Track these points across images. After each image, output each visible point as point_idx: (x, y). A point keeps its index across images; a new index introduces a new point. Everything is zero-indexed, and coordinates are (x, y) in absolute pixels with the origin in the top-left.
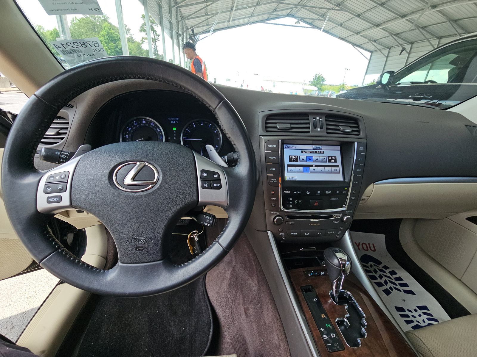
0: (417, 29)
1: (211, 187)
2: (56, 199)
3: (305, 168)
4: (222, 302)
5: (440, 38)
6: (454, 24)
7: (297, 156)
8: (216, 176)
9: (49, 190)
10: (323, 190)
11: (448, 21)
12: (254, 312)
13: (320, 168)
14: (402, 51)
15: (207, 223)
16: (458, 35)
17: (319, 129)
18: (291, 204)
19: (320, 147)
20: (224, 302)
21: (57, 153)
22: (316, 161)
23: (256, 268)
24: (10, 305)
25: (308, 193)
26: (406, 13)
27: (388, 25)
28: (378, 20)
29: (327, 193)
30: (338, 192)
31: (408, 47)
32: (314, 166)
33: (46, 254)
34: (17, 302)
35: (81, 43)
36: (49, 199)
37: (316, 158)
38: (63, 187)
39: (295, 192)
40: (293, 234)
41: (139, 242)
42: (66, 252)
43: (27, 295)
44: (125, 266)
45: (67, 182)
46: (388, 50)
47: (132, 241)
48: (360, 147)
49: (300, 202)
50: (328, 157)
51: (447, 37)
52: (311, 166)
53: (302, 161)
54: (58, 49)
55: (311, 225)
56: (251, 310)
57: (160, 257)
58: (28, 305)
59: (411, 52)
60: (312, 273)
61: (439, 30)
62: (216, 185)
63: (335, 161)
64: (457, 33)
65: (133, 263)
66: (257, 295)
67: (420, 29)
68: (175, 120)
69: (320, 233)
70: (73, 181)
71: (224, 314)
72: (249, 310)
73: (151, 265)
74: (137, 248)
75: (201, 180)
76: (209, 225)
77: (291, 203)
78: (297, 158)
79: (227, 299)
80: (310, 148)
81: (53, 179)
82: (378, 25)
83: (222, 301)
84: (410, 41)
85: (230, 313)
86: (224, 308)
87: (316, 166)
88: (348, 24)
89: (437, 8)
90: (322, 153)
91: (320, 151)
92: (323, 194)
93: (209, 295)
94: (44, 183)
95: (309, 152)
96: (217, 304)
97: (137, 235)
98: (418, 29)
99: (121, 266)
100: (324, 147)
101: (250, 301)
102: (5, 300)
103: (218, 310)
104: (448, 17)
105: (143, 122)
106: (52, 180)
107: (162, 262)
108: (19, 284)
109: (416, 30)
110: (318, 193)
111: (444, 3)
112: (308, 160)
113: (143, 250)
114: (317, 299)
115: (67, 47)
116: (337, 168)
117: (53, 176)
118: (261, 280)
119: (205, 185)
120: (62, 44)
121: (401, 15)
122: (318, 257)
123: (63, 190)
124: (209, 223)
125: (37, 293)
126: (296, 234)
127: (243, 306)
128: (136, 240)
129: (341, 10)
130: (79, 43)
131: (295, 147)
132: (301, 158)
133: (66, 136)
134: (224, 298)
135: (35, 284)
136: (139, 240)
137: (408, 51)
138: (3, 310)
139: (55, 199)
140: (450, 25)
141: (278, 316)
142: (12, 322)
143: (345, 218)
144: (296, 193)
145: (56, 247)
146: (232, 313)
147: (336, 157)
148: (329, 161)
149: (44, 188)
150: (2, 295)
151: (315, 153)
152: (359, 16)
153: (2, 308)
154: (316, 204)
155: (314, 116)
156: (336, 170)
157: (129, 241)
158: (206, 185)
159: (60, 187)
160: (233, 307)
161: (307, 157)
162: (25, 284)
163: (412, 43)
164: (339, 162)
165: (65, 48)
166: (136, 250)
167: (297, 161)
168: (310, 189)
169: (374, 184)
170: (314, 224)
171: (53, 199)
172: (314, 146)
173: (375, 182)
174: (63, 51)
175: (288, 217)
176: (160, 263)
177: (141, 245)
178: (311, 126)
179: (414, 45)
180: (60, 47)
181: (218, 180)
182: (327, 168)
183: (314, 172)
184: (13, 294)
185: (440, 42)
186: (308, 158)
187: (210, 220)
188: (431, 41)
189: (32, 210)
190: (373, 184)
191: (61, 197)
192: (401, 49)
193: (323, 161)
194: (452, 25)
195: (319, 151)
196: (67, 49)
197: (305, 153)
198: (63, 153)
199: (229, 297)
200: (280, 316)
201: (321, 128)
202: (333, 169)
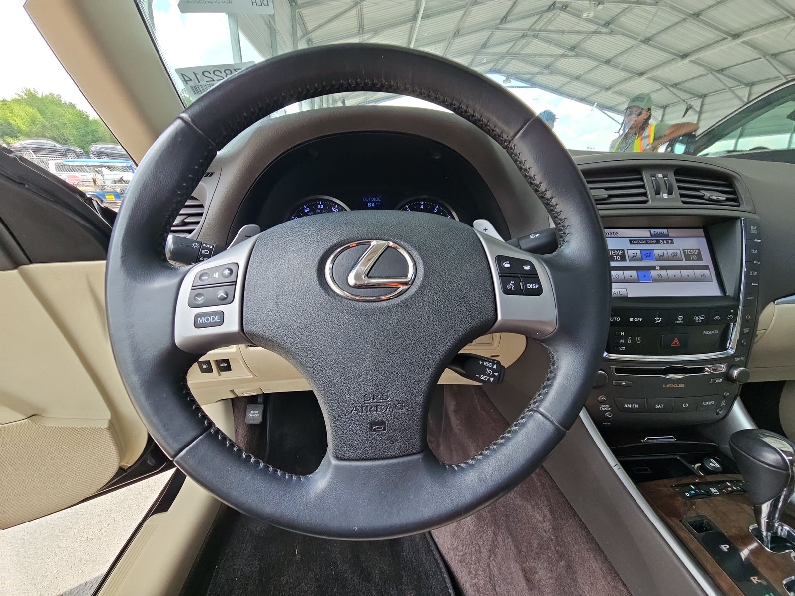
0: (709, 73)
1: (522, 290)
2: (213, 319)
3: (642, 273)
4: (466, 553)
5: (751, 85)
6: (774, 62)
7: (623, 250)
8: (527, 268)
9: (200, 300)
10: (689, 314)
11: (762, 57)
12: (550, 578)
13: (671, 273)
14: (687, 110)
15: (488, 375)
16: (782, 77)
17: (666, 196)
18: (622, 345)
19: (665, 231)
20: (471, 554)
21: (195, 245)
22: (661, 258)
23: (540, 481)
24: (55, 555)
25: (659, 320)
26: (689, 51)
27: (659, 73)
28: (640, 66)
29: (697, 319)
30: (718, 318)
31: (696, 103)
32: (658, 268)
33: (189, 438)
34: (69, 550)
35: (227, 71)
36: (199, 319)
37: (660, 252)
38: (227, 294)
39: (631, 319)
40: (629, 406)
41: (377, 410)
42: (222, 436)
43: (86, 536)
44: (345, 466)
45: (235, 285)
46: (663, 110)
47: (362, 408)
48: (752, 228)
49: (638, 341)
50: (683, 250)
51: (764, 82)
52: (654, 268)
53: (634, 258)
54: (187, 84)
55: (668, 386)
56: (542, 573)
57: (418, 448)
58: (87, 554)
59: (703, 111)
60: (692, 490)
61: (749, 72)
62: (531, 286)
63: (700, 258)
64: (779, 75)
65: (363, 460)
66: (552, 540)
67: (715, 73)
68: (374, 201)
69: (687, 405)
70: (246, 282)
71: (474, 581)
72: (536, 573)
73: (399, 463)
74: (372, 424)
75: (500, 276)
76: (492, 379)
77: (622, 341)
78: (623, 254)
79: (477, 547)
80: (645, 234)
81: (207, 277)
82: (641, 74)
83: (466, 551)
84: (699, 94)
85: (488, 579)
86: (472, 566)
87: (662, 268)
88: (590, 76)
89: (741, 37)
90: (671, 243)
91: (666, 240)
92: (689, 322)
93: (436, 540)
94: (190, 287)
95: (645, 242)
96: (457, 558)
97: (373, 396)
98: (711, 73)
99: (337, 467)
100: (672, 233)
101: (536, 553)
102: (48, 545)
103: (458, 572)
104: (761, 50)
105: (319, 206)
106: (206, 280)
107: (422, 458)
108: (73, 515)
109: (708, 76)
110: (678, 321)
111: (753, 29)
112: (644, 256)
113: (384, 429)
114: (728, 547)
115: (203, 80)
116: (706, 272)
117: (206, 273)
118: (559, 507)
119: (509, 287)
120: (195, 74)
121: (681, 54)
122: (681, 456)
123: (226, 300)
124: (493, 376)
125: (103, 531)
126: (637, 406)
127: (518, 566)
128: (371, 406)
129: (577, 55)
130: (223, 73)
131: (616, 234)
132: (631, 253)
133: (197, 228)
134: (471, 547)
135: (101, 515)
136: (376, 407)
137: (698, 109)
138: (43, 564)
139: (210, 319)
140: (766, 62)
141: (623, 588)
142: (58, 586)
143: (735, 373)
144: (633, 320)
145: (206, 423)
146: (491, 577)
147: (699, 250)
148: (688, 258)
149: (190, 297)
150: (42, 536)
151: (656, 243)
152: (608, 62)
153: (42, 560)
154: (676, 342)
155: (653, 172)
156: (704, 275)
157: (356, 410)
158: (511, 286)
159: (221, 293)
160: (491, 565)
161: (642, 251)
162: (83, 514)
163: (703, 97)
164: (707, 260)
165: (199, 82)
166: (371, 429)
167: (623, 258)
168: (661, 312)
169: (774, 303)
170: (673, 386)
171: (207, 320)
172: (652, 231)
173: (776, 300)
174: (195, 87)
175: (618, 371)
176: (418, 460)
177: (380, 419)
178: (649, 190)
179: (707, 100)
180: (191, 80)
181: (533, 276)
182: (685, 272)
183: (659, 280)
184: (62, 534)
185: (752, 92)
186: (644, 253)
187: (494, 370)
188: (735, 91)
189: (165, 344)
190: (772, 303)
191: (222, 314)
192: (684, 107)
193: (674, 257)
194: (771, 63)
195: (663, 240)
196: (201, 83)
197: (637, 244)
198: (204, 245)
199: (481, 544)
200: (627, 589)
201: (670, 193)
202: (698, 272)
